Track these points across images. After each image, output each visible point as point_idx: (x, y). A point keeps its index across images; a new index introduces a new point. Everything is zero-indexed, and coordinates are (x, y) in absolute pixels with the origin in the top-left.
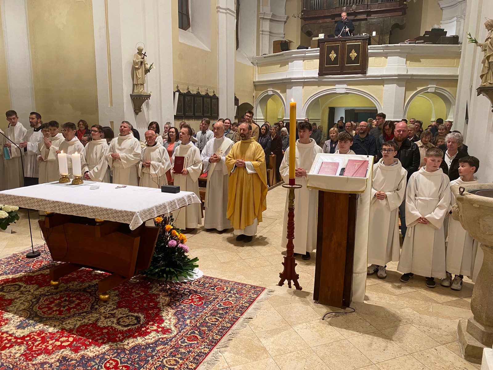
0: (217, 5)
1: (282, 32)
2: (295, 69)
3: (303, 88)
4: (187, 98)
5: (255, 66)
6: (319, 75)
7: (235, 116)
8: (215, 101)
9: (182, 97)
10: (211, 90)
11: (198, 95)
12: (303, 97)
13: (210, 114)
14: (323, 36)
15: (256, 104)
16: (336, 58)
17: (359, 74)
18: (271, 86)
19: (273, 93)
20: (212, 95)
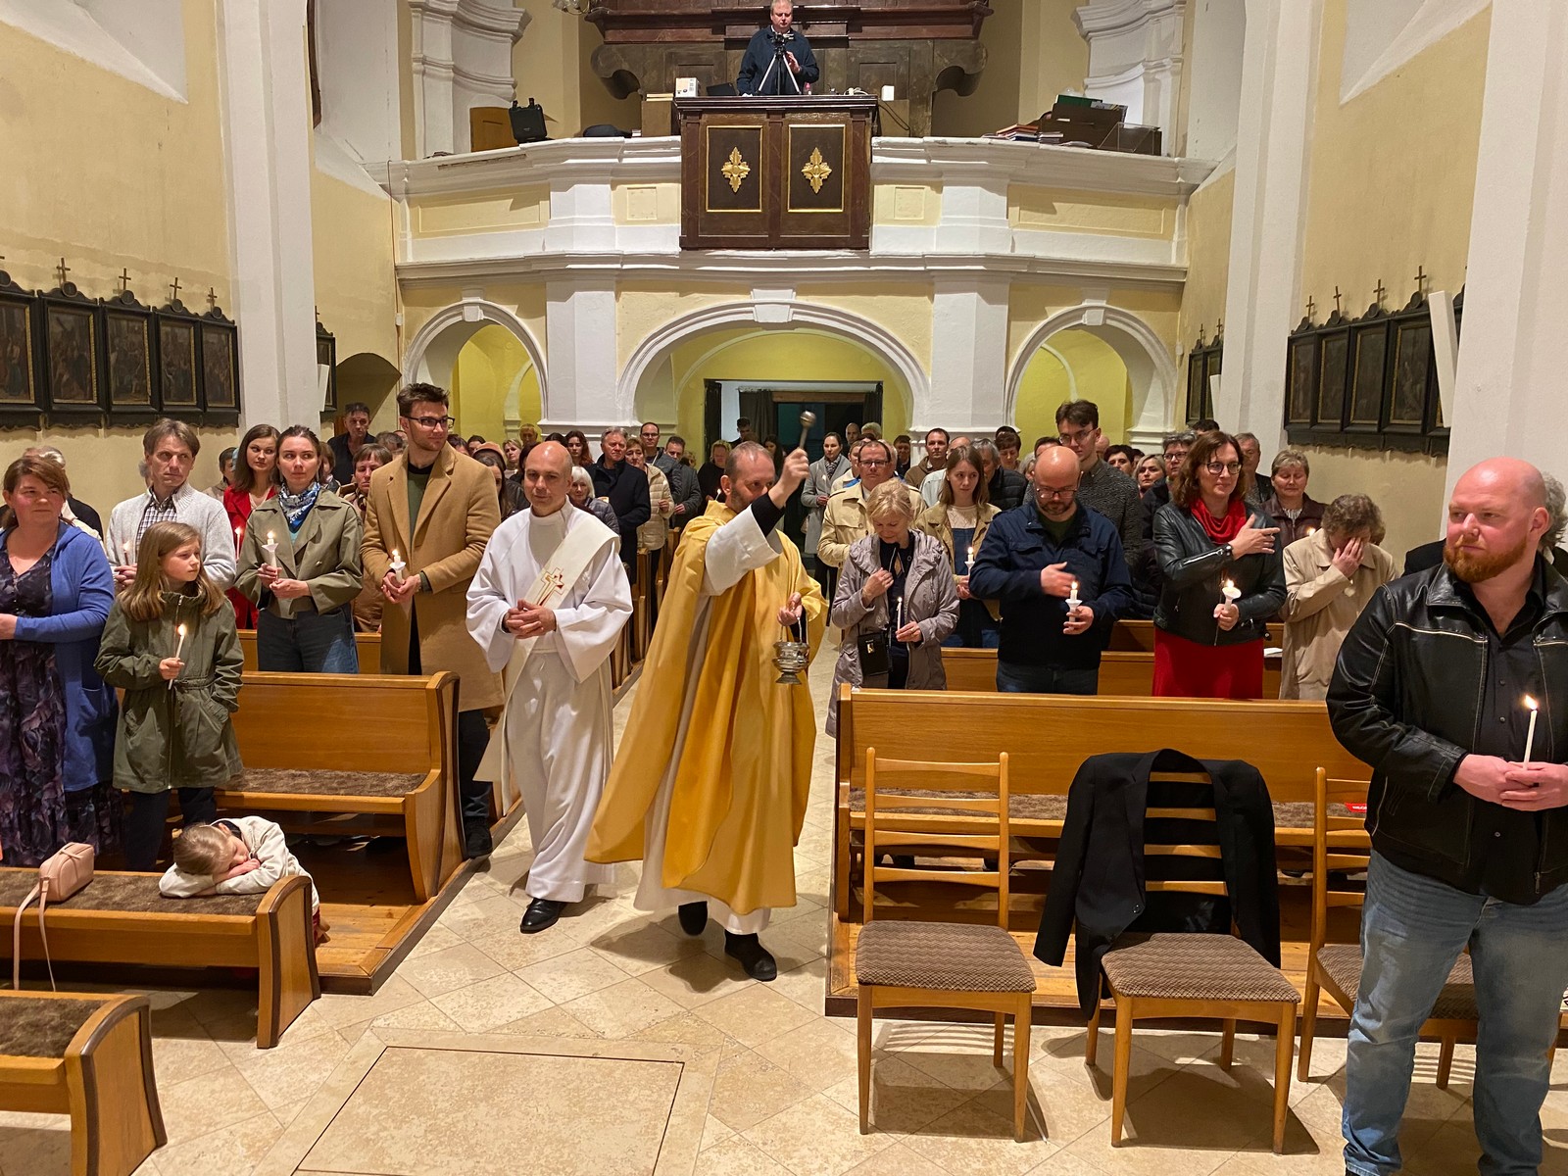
1: (506, 75)
2: (580, 220)
4: (58, 319)
5: (396, 199)
6: (683, 248)
7: (321, 412)
8: (220, 339)
9: (28, 315)
10: (196, 289)
11: (124, 305)
12: (619, 334)
13: (195, 403)
14: (691, 89)
15: (412, 362)
16: (749, 181)
17: (841, 248)
18: (476, 286)
19: (485, 315)
20: (201, 312)
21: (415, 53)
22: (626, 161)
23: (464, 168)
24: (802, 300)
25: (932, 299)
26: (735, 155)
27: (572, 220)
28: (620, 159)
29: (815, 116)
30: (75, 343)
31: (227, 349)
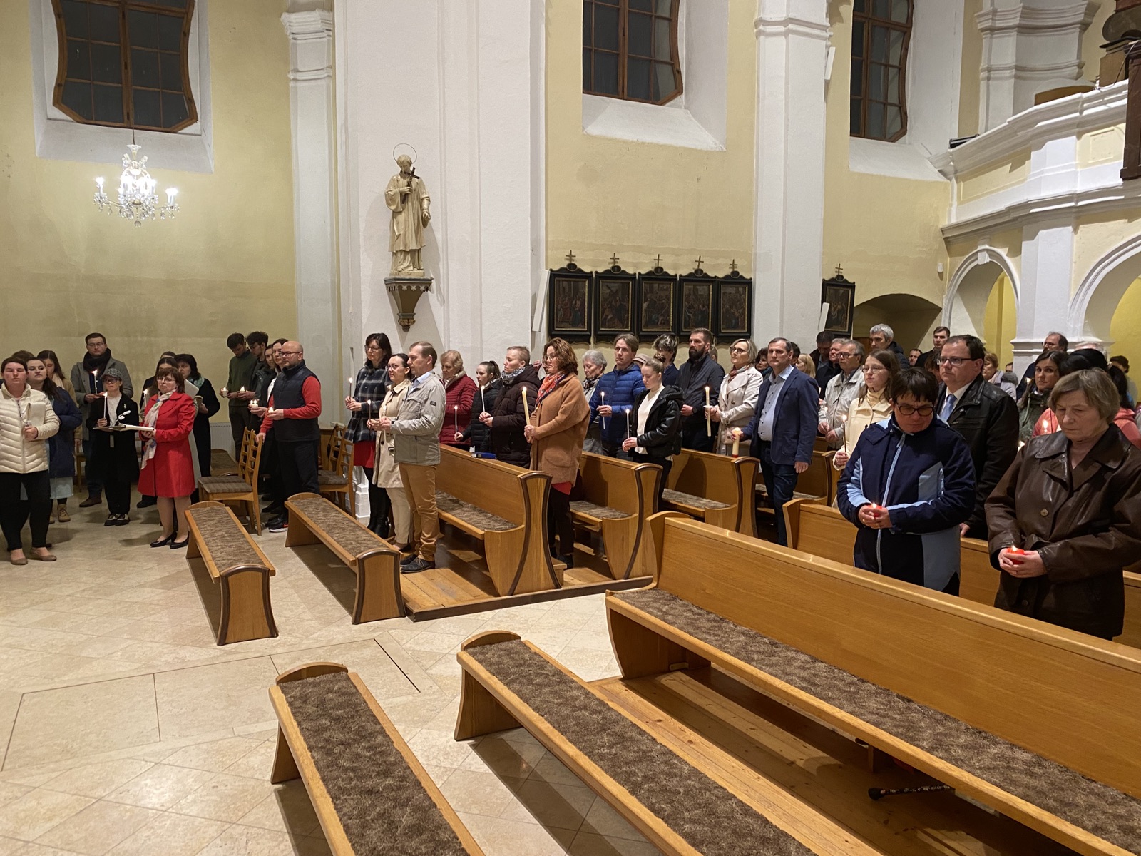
0: (756, 17)
1: (1073, 59)
2: (1048, 170)
3: (1075, 230)
4: (607, 286)
5: (948, 179)
6: (1124, 180)
8: (737, 292)
9: (587, 285)
10: (720, 261)
11: (657, 275)
12: (1075, 262)
15: (949, 298)
18: (985, 237)
19: (990, 258)
20: (721, 275)
21: (983, 65)
22: (1086, 113)
28: (1081, 113)
30: (618, 298)
31: (743, 296)
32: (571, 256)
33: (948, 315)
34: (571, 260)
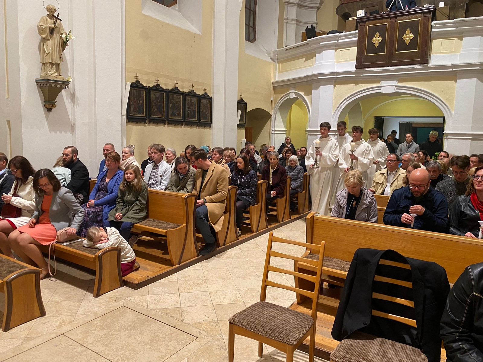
1: (315, 20)
2: (324, 62)
3: (334, 87)
4: (154, 94)
5: (274, 62)
6: (356, 69)
7: (237, 125)
8: (207, 102)
9: (145, 92)
10: (200, 87)
11: (175, 91)
12: (334, 99)
13: (197, 120)
14: (362, 14)
15: (275, 111)
16: (382, 43)
17: (416, 64)
18: (294, 87)
19: (295, 96)
20: (201, 94)
21: (285, 17)
22: (340, 41)
23: (292, 50)
24: (400, 84)
25: (456, 82)
26: (377, 34)
27: (321, 63)
28: (338, 41)
29: (408, 17)
30: (159, 101)
31: (208, 105)
32: (137, 77)
33: (274, 118)
34: (137, 79)
